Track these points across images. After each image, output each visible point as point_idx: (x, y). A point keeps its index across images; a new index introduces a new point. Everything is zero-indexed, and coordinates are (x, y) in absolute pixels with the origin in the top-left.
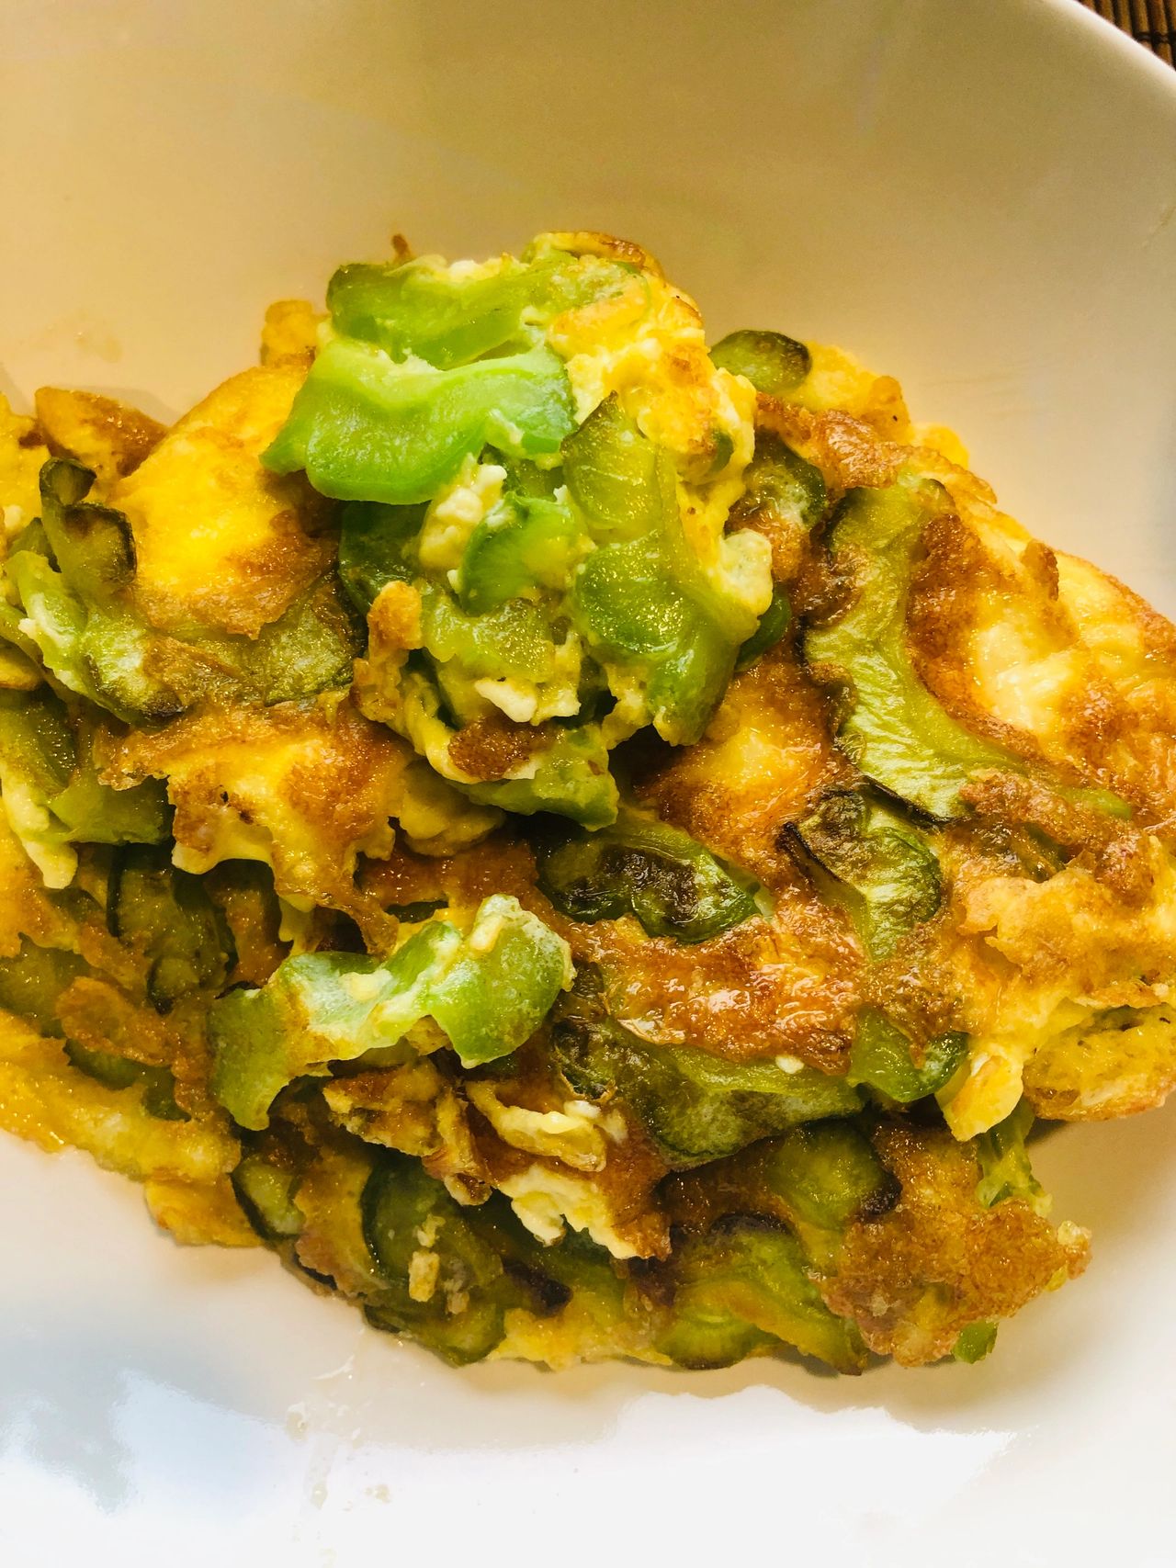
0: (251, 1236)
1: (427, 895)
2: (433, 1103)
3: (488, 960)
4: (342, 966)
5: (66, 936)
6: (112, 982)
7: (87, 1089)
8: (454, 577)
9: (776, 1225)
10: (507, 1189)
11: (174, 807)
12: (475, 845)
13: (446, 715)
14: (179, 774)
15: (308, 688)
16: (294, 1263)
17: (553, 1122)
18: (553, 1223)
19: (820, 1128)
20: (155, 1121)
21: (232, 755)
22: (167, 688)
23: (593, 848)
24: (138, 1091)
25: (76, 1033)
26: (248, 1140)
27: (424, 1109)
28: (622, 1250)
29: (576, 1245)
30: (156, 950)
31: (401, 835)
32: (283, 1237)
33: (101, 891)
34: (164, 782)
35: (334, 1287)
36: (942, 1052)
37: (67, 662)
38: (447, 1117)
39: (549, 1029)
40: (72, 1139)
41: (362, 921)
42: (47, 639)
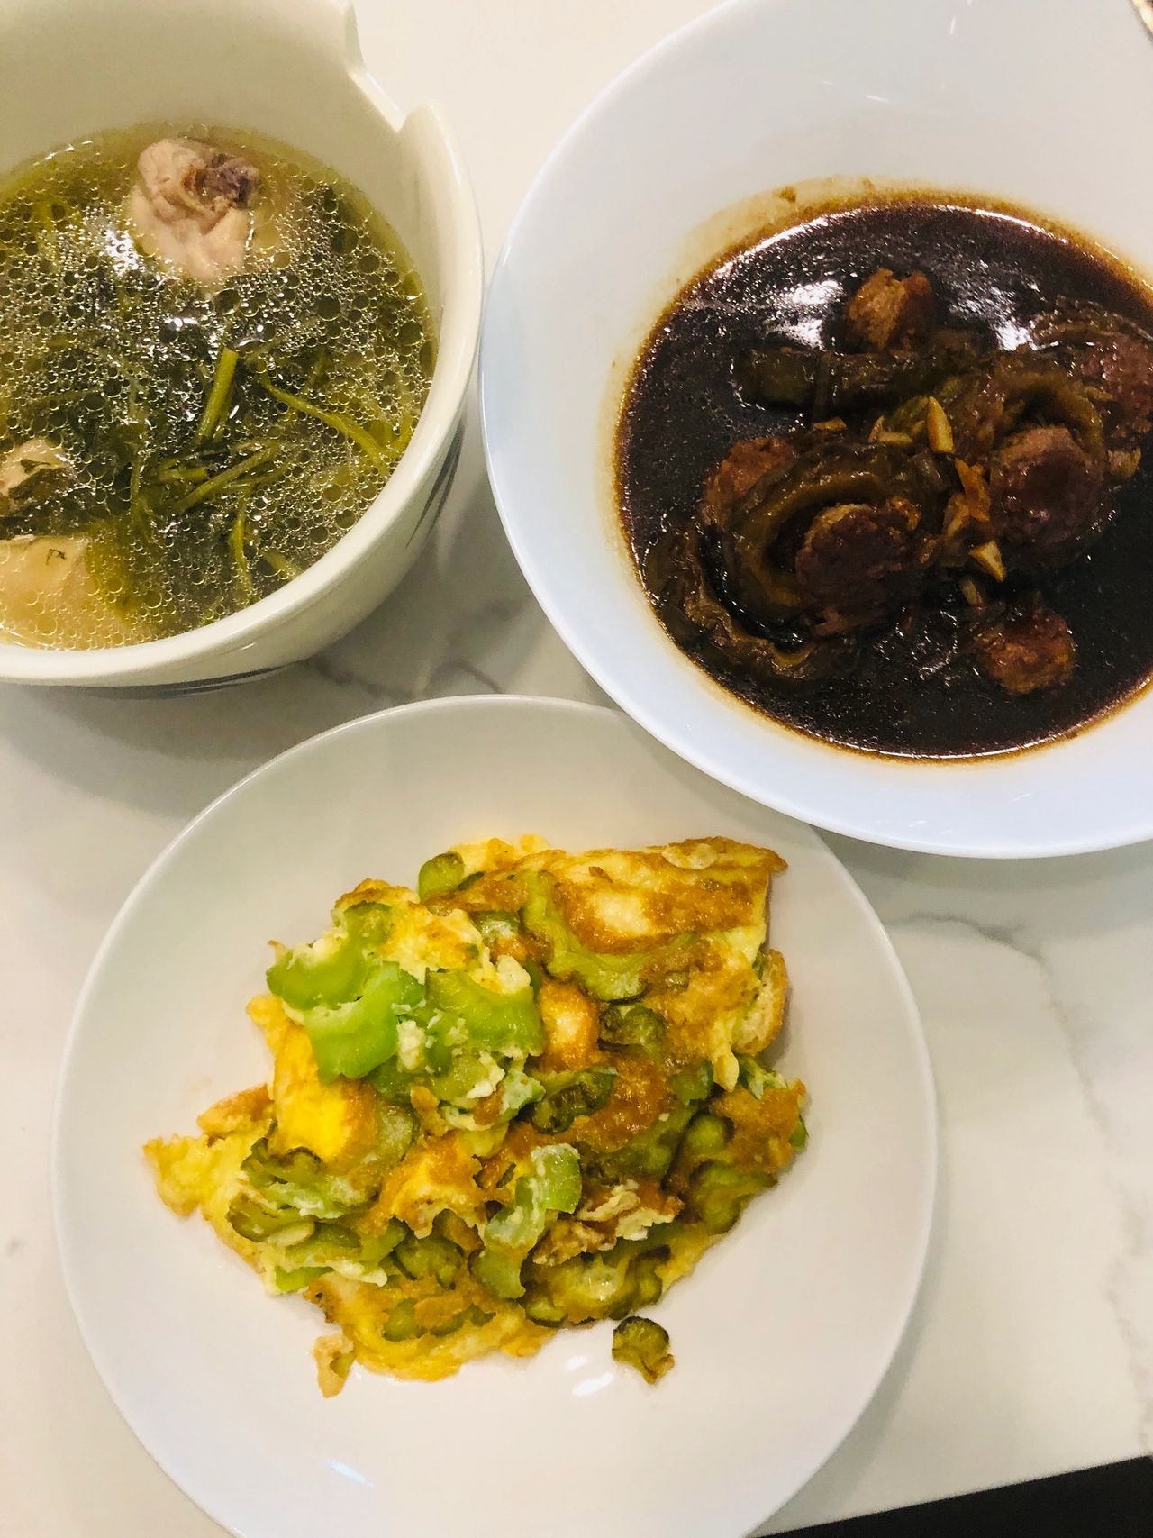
0: (553, 1331)
1: (506, 1167)
2: (570, 1232)
3: (548, 1174)
4: (502, 1219)
5: (397, 1296)
6: (427, 1296)
7: (448, 1340)
8: (428, 1069)
9: (705, 1166)
10: (618, 1235)
11: (404, 1221)
12: (507, 1137)
13: (462, 1111)
14: (395, 1210)
15: (408, 1143)
16: (574, 1325)
17: (613, 1201)
18: (641, 1230)
19: (692, 1123)
20: (484, 1327)
21: (406, 1187)
22: (367, 1187)
23: (546, 1104)
24: (467, 1323)
25: (430, 1324)
26: (523, 1301)
27: (570, 1236)
28: (669, 1219)
29: (654, 1230)
30: (433, 1271)
31: (479, 1158)
32: (562, 1320)
33: (397, 1271)
34: (394, 1218)
35: (593, 1320)
36: (702, 1072)
37: (327, 1210)
38: (580, 1231)
39: (585, 1175)
40: (458, 1362)
41: (495, 1198)
42: (312, 1209)
